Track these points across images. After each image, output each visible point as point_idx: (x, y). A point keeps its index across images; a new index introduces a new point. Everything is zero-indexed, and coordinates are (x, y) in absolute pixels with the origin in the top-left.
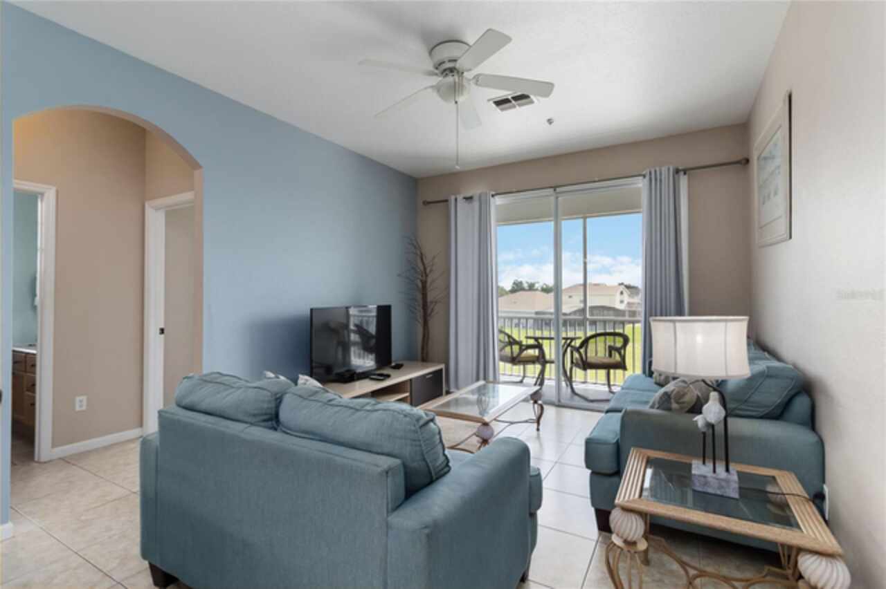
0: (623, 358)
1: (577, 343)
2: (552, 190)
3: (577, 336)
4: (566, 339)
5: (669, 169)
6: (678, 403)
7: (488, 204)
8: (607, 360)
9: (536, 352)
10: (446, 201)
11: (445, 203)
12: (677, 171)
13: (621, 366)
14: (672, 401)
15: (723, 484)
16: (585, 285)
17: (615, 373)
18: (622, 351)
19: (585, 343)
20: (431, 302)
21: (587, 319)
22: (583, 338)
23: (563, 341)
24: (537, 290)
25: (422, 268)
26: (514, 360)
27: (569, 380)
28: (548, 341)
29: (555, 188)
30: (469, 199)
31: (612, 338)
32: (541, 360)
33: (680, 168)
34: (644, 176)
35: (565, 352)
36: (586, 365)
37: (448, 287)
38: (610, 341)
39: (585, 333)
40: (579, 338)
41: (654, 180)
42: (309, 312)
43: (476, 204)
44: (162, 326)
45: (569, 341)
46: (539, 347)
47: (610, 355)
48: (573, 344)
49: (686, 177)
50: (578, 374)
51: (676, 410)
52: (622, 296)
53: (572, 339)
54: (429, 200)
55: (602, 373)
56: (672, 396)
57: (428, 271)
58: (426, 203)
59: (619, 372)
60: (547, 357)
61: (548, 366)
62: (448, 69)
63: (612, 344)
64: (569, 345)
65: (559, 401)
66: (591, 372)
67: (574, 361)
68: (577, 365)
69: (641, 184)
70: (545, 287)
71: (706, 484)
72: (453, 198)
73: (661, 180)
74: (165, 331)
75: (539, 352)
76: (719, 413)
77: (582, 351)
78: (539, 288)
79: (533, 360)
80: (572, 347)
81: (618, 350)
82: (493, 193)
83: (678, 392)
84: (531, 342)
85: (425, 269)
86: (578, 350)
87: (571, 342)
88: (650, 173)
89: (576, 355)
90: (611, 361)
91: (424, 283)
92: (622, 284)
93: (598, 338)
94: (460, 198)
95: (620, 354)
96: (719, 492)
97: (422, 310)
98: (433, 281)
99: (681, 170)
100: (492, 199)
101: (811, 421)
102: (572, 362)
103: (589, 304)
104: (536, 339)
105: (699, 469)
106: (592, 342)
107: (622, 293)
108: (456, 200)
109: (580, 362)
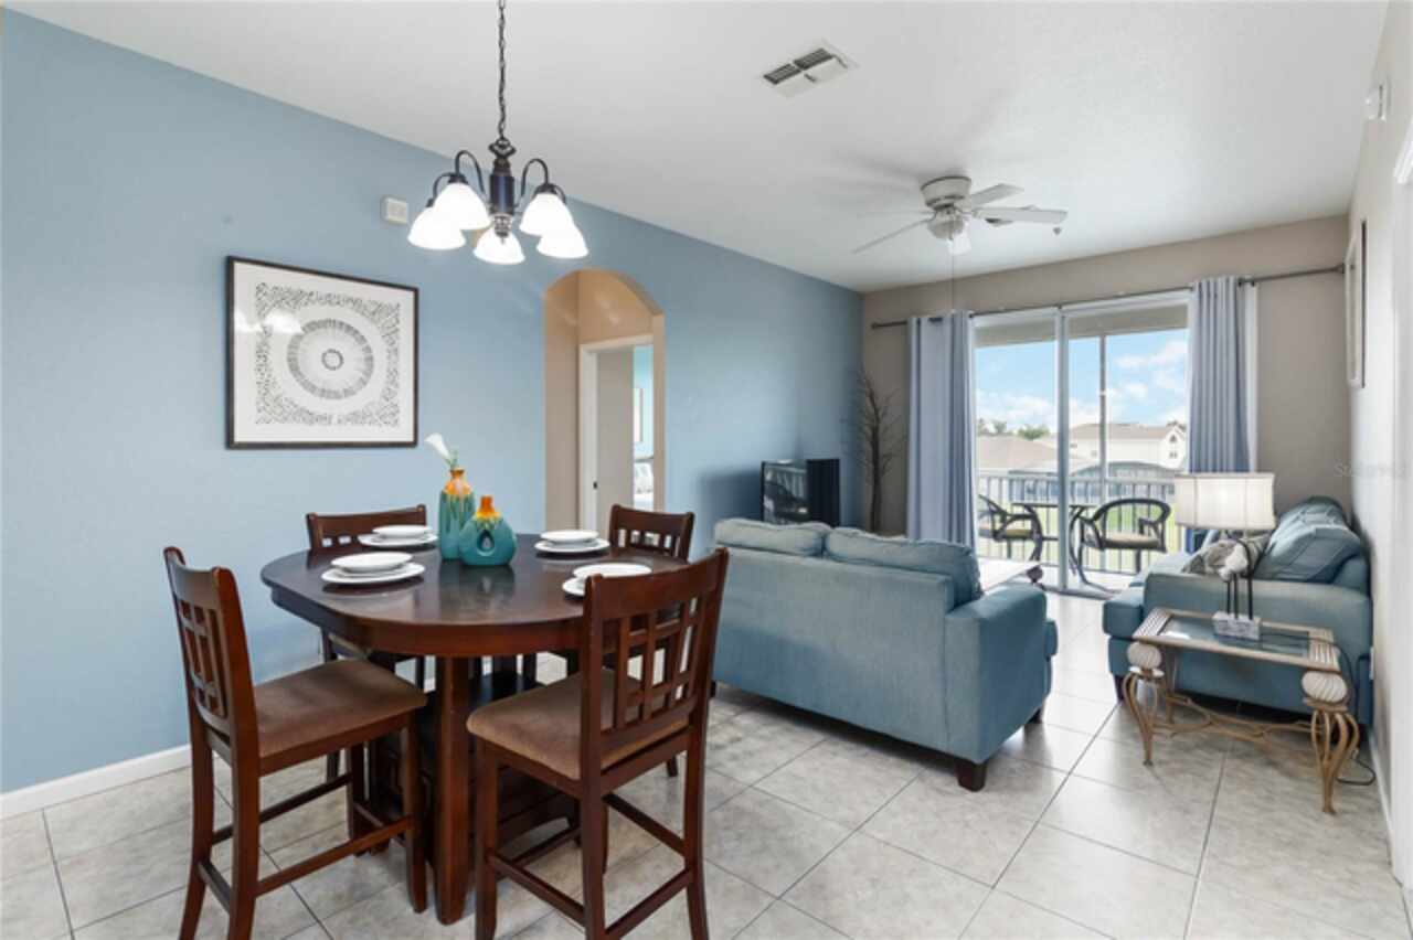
0: (1162, 536)
1: (1091, 513)
2: (1056, 308)
3: (1090, 504)
4: (1074, 507)
5: (1228, 281)
6: (1211, 565)
7: (964, 326)
8: (1136, 537)
9: (1028, 525)
10: (905, 323)
11: (903, 326)
12: (1241, 283)
13: (1159, 546)
14: (1206, 564)
15: (1244, 627)
16: (1102, 425)
17: (1149, 556)
18: (1160, 527)
19: (1102, 512)
20: (885, 456)
21: (1106, 481)
22: (1099, 506)
23: (1070, 510)
24: (1010, 434)
25: (872, 411)
26: (996, 535)
27: (1078, 563)
28: (1045, 509)
29: (1059, 306)
30: (937, 320)
31: (1145, 507)
32: (1037, 535)
33: (1247, 277)
34: (1192, 289)
35: (1072, 526)
36: (1103, 544)
37: (906, 437)
38: (1142, 511)
39: (1102, 499)
40: (1093, 507)
41: (1207, 296)
42: (759, 465)
43: (947, 328)
44: (595, 479)
45: (1077, 511)
46: (1033, 517)
47: (1142, 532)
48: (1083, 514)
49: (1255, 289)
50: (1092, 556)
51: (1210, 575)
52: (1174, 445)
53: (1083, 508)
54: (879, 322)
55: (1129, 555)
56: (1206, 558)
57: (880, 414)
58: (876, 326)
59: (1155, 554)
60: (1045, 534)
61: (1045, 543)
62: (944, 206)
63: (1145, 517)
64: (1078, 516)
65: (1065, 586)
66: (1111, 554)
67: (1086, 539)
68: (1091, 544)
69: (1188, 299)
70: (1025, 428)
71: (1226, 628)
72: (914, 320)
73: (1216, 296)
74: (599, 485)
75: (1033, 525)
76: (1242, 562)
77: (1098, 523)
78: (1015, 432)
79: (1024, 537)
80: (1082, 519)
81: (1154, 525)
82: (971, 312)
83: (1212, 555)
84: (1019, 510)
85: (876, 411)
86: (1091, 522)
87: (1081, 511)
88: (1200, 286)
89: (1089, 531)
90: (1144, 539)
91: (875, 431)
92: (1175, 423)
93: (1124, 507)
94: (924, 321)
95: (1156, 529)
96: (1239, 635)
97: (871, 465)
98: (886, 429)
99: (1246, 281)
100: (970, 322)
101: (1366, 587)
102: (1082, 540)
103: (1109, 459)
104: (1028, 507)
105: (1219, 616)
106: (1113, 512)
107: (1173, 439)
108: (919, 322)
109: (1094, 540)
